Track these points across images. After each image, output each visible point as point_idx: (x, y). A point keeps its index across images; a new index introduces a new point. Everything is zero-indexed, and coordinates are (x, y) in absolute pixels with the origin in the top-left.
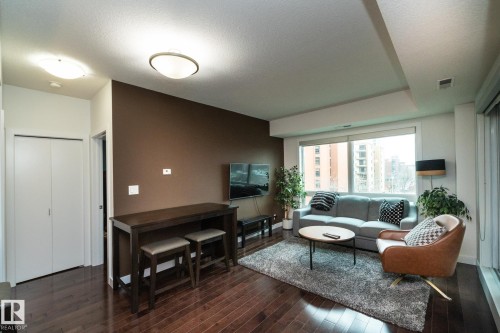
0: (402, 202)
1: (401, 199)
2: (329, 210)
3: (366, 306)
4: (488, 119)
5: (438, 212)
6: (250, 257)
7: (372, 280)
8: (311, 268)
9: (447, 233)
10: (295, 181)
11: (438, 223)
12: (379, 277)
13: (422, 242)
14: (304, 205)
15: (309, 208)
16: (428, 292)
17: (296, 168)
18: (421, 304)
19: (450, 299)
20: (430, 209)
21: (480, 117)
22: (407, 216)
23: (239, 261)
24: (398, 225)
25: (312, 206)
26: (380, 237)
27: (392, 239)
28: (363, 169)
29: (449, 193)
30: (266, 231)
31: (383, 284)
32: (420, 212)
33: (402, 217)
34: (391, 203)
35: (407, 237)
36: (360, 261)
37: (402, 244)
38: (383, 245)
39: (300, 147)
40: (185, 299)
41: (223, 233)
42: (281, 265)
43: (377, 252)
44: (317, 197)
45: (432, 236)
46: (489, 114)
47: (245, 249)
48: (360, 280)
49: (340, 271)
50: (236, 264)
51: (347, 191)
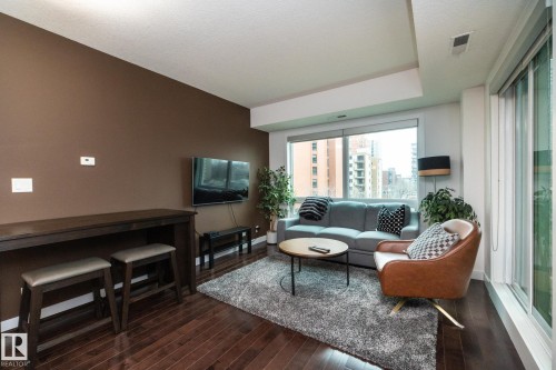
0: (403, 207)
1: (401, 204)
2: (320, 219)
3: (360, 346)
4: (503, 100)
5: (443, 218)
6: (215, 281)
7: (368, 305)
8: (293, 294)
9: (460, 241)
10: (282, 185)
11: (447, 230)
12: (377, 301)
13: (430, 255)
14: (292, 214)
15: (296, 217)
16: (436, 319)
17: (283, 169)
18: (429, 338)
19: (462, 327)
20: (433, 214)
21: (494, 99)
22: (408, 224)
23: (199, 287)
24: (398, 234)
25: (301, 214)
26: (378, 249)
27: (392, 251)
28: (361, 181)
29: (454, 196)
30: (245, 246)
31: (382, 311)
32: (423, 218)
33: (403, 225)
34: (391, 208)
35: (410, 249)
36: (354, 281)
37: (405, 258)
38: (382, 260)
39: (288, 144)
40: (96, 352)
41: (172, 249)
42: (255, 291)
43: (375, 268)
44: (307, 203)
45: (442, 246)
46: (504, 96)
47: (213, 270)
48: (354, 306)
49: (329, 295)
50: (194, 291)
51: (341, 197)
